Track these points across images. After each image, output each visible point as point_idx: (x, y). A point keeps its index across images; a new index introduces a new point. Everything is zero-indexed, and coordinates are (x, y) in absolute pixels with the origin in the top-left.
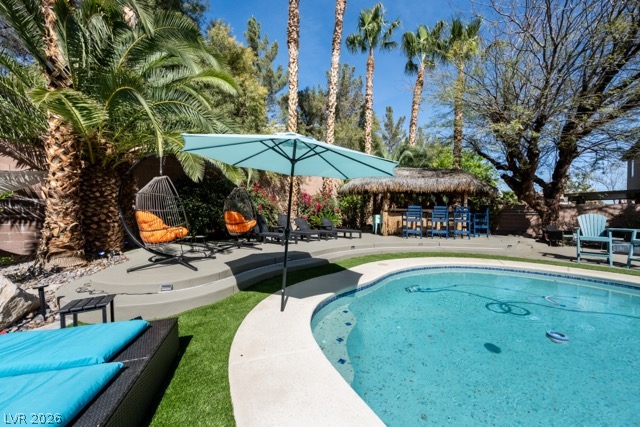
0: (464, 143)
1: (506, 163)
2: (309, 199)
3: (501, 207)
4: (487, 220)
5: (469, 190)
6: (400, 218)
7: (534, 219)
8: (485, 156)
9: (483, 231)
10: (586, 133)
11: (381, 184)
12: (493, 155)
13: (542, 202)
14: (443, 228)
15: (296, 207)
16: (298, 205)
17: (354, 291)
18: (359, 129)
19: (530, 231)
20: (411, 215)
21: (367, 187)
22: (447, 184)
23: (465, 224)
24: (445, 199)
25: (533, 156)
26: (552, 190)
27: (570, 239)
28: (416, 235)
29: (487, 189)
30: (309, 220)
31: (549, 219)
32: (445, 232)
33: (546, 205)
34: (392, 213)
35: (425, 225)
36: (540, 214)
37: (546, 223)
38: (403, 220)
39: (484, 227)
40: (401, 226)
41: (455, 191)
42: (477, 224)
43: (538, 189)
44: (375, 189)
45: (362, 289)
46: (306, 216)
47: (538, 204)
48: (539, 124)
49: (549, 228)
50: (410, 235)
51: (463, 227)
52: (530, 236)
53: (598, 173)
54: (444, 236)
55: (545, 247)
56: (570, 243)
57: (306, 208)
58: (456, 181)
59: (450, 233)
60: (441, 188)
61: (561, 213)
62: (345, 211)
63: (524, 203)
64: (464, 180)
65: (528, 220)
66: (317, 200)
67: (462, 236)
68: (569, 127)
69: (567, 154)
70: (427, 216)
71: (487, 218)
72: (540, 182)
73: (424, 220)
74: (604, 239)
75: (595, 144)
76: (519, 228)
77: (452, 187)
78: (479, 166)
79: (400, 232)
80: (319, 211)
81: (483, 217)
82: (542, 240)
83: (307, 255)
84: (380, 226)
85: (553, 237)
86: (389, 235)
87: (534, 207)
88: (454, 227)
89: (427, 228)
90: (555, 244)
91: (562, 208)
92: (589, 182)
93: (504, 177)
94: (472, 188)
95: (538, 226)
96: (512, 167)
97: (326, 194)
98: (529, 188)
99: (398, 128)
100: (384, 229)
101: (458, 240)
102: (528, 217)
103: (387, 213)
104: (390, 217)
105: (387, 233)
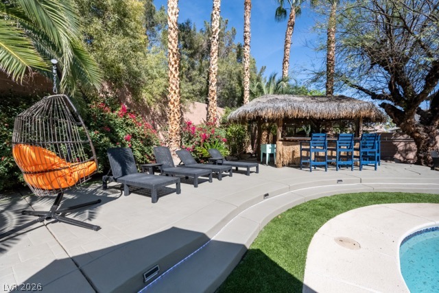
2: (194, 128)
13: (421, 129)
15: (179, 137)
16: (181, 134)
30: (195, 152)
31: (428, 145)
33: (425, 132)
43: (417, 117)
46: (190, 147)
47: (417, 131)
57: (190, 138)
66: (201, 129)
80: (205, 141)
87: (412, 133)
97: (209, 123)
98: (410, 116)
102: (395, 143)
103: (281, 142)
104: (284, 147)
105: (281, 164)
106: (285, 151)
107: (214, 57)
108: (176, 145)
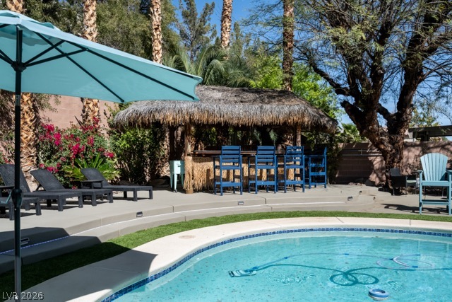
0: (295, 54)
1: (347, 86)
2: (58, 136)
3: (341, 145)
4: (324, 164)
5: (303, 123)
6: (210, 165)
7: (377, 162)
8: (322, 74)
9: (319, 180)
10: (432, 50)
11: (180, 111)
12: (333, 74)
13: (386, 138)
14: (270, 177)
15: (33, 151)
16: (37, 146)
17: (145, 282)
18: (141, 17)
19: (373, 177)
20: (227, 160)
21: (159, 117)
22: (275, 114)
23: (298, 171)
24: (272, 135)
25: (377, 77)
26: (397, 123)
27: (413, 185)
28: (234, 189)
29: (324, 120)
30: (61, 173)
31: (393, 162)
32: (273, 183)
33: (390, 142)
34: (198, 157)
35: (246, 174)
36: (384, 154)
37: (389, 166)
38: (215, 167)
39: (321, 173)
40: (212, 177)
41: (285, 123)
42: (314, 170)
43: (382, 122)
44: (170, 119)
45: (156, 277)
46: (54, 165)
47: (381, 142)
48: (383, 34)
49: (393, 173)
50: (226, 189)
51: (296, 175)
52: (373, 184)
53: (443, 101)
54: (271, 189)
55: (387, 197)
56: (413, 189)
57: (53, 152)
58: (286, 110)
59: (279, 184)
60: (267, 119)
61: (405, 153)
62: (124, 156)
63: (367, 140)
64: (297, 108)
65: (371, 163)
66: (74, 137)
67: (295, 188)
68: (416, 40)
69: (413, 77)
70: (249, 160)
71: (325, 161)
72: (384, 112)
73: (245, 166)
74: (444, 183)
75: (441, 66)
76: (359, 175)
77: (281, 118)
78: (315, 89)
79: (211, 187)
80: (77, 156)
81: (320, 160)
82: (384, 188)
83: (60, 233)
84: (181, 178)
85: (396, 184)
86: (195, 191)
87: (377, 144)
88: (284, 176)
89: (249, 178)
90: (398, 193)
91: (406, 146)
92: (434, 114)
93: (344, 104)
94: (306, 119)
95: (382, 169)
96: (353, 91)
97: (88, 126)
98: (372, 120)
99: (203, 20)
100: (187, 183)
101: (290, 194)
102: (371, 158)
103: (190, 158)
104: (196, 164)
105: (192, 189)
106: (197, 170)
107: (91, 12)
108: (29, 163)
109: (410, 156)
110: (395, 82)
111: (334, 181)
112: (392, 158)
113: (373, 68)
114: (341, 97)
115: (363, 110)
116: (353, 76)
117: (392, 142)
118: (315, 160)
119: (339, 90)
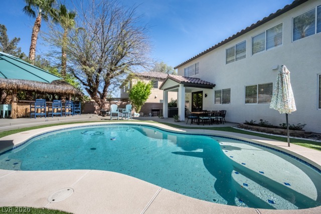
0: (67, 69)
1: (87, 83)
3: (84, 102)
4: (80, 107)
6: (28, 107)
7: (97, 107)
8: (78, 78)
9: (78, 113)
10: (112, 78)
12: (81, 79)
13: (100, 100)
14: (58, 111)
17: (12, 149)
19: (95, 112)
20: (38, 105)
22: (61, 89)
23: (70, 109)
24: (56, 97)
25: (97, 82)
26: (103, 96)
27: (108, 114)
28: (41, 116)
29: (80, 93)
32: (60, 113)
34: (20, 103)
35: (47, 110)
36: (99, 105)
37: (101, 108)
38: (31, 108)
39: (79, 110)
40: (29, 111)
41: (65, 93)
42: (76, 109)
43: (98, 95)
45: (17, 147)
47: (99, 101)
48: (100, 71)
49: (102, 110)
50: (37, 116)
51: (69, 111)
52: (96, 114)
53: (114, 92)
54: (59, 116)
55: (101, 117)
56: (108, 115)
58: (66, 88)
59: (63, 113)
60: (57, 91)
61: (105, 105)
63: (94, 101)
64: (70, 88)
65: (95, 107)
67: (69, 115)
68: (108, 75)
69: (107, 84)
70: (48, 105)
72: (99, 92)
73: (47, 108)
74: (117, 112)
75: (114, 82)
76: (92, 111)
77: (64, 90)
78: (73, 82)
79: (27, 116)
81: (78, 106)
82: (100, 115)
85: (103, 113)
86: (18, 118)
87: (97, 102)
88: (64, 111)
89: (49, 112)
90: (104, 116)
91: (105, 103)
92: (112, 94)
93: (86, 89)
94: (73, 92)
95: (98, 110)
96: (89, 85)
98: (95, 94)
101: (67, 117)
103: (16, 103)
104: (18, 106)
105: (16, 116)
106: (21, 109)
109: (107, 106)
110: (102, 84)
111: (82, 113)
112: (102, 106)
113: (96, 79)
114: (85, 86)
115: (92, 91)
116: (89, 81)
117: (101, 101)
118: (76, 106)
119: (84, 84)
